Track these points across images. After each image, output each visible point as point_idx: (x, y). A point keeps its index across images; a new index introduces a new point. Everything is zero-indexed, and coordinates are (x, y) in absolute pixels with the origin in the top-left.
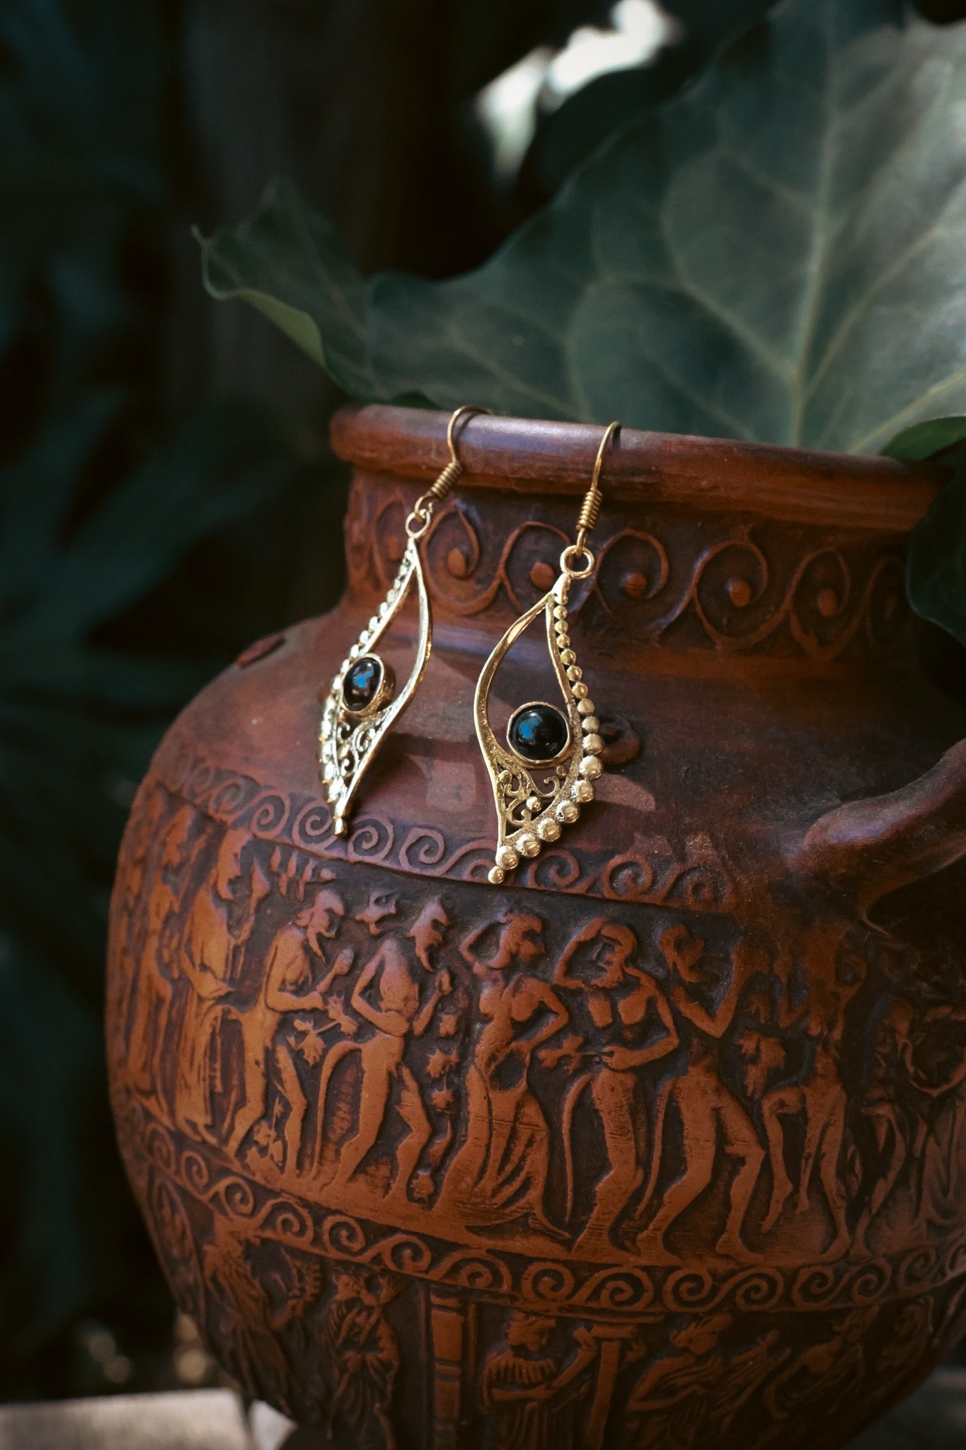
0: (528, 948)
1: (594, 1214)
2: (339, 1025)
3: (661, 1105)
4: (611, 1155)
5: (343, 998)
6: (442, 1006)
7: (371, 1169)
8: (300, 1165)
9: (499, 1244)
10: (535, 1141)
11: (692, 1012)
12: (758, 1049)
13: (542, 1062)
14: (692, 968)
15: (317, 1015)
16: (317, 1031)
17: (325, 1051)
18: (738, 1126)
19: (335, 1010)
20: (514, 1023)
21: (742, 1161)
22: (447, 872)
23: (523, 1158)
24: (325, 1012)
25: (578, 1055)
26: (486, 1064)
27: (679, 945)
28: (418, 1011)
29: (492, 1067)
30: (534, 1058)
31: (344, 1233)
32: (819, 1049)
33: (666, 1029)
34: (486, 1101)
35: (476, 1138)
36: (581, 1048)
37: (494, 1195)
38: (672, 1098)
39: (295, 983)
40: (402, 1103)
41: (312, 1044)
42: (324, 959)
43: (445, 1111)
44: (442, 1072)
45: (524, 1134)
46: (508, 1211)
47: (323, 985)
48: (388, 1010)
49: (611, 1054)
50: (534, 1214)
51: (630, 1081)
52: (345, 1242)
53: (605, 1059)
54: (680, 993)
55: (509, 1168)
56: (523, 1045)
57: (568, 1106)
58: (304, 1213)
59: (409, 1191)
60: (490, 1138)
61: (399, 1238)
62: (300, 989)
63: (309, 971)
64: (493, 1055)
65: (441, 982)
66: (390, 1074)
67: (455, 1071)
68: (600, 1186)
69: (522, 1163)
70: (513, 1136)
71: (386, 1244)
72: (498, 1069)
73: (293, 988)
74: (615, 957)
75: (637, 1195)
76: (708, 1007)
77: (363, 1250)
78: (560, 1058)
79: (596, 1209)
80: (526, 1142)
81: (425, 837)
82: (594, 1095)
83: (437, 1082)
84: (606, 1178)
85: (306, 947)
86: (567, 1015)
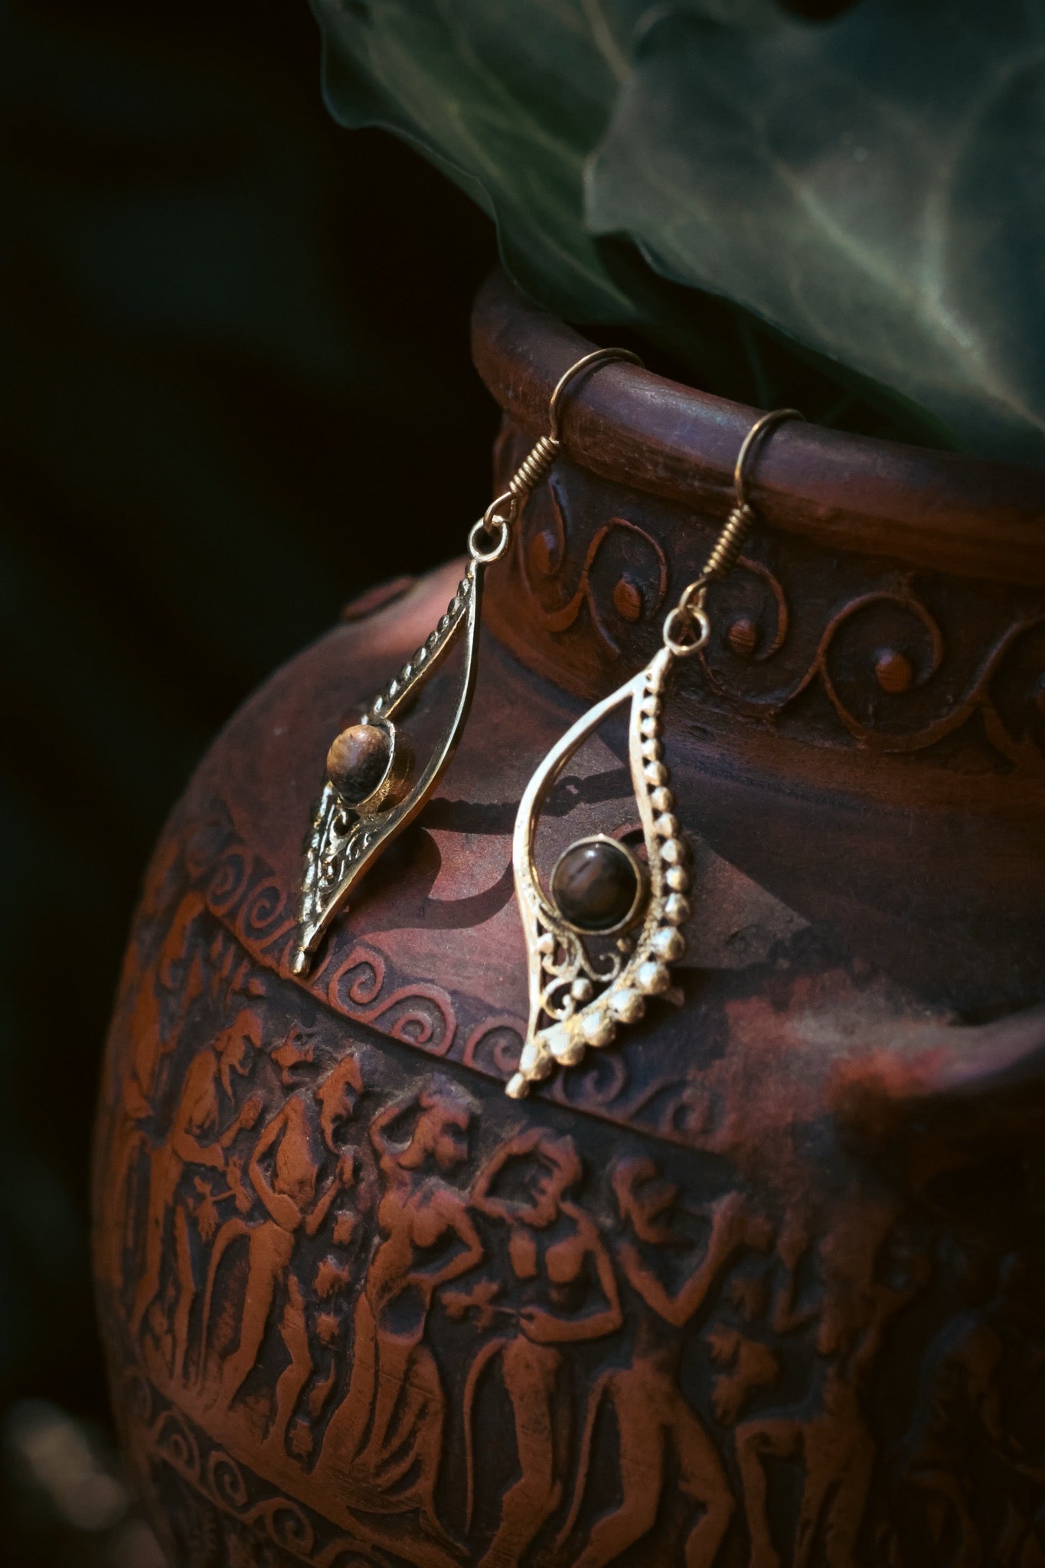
0: (448, 1147)
1: (499, 1533)
2: (234, 1196)
3: (593, 1403)
4: (523, 1454)
5: (242, 1162)
6: (342, 1201)
7: (250, 1400)
8: (186, 1373)
9: (386, 1541)
10: (428, 1413)
11: (642, 1280)
12: (735, 1355)
13: (445, 1307)
14: (653, 1221)
15: (217, 1177)
16: (214, 1199)
17: (218, 1227)
18: (696, 1457)
19: (234, 1175)
20: (416, 1248)
21: (702, 1506)
22: (376, 1019)
23: (413, 1433)
24: (224, 1175)
25: (490, 1309)
26: (378, 1293)
27: (638, 1185)
28: (314, 1202)
29: (384, 1302)
30: (435, 1299)
31: (227, 1479)
32: (831, 1371)
33: (604, 1298)
34: (372, 1344)
35: (360, 1392)
36: (496, 1299)
37: (377, 1475)
38: (607, 1394)
39: (201, 1127)
40: (285, 1321)
41: (209, 1213)
42: (233, 1101)
43: (330, 1346)
44: (331, 1292)
45: (415, 1399)
46: (394, 1499)
47: (227, 1139)
48: (281, 1192)
49: (530, 1317)
50: (424, 1512)
51: (551, 1358)
52: (229, 1491)
53: (524, 1322)
54: (627, 1252)
55: (396, 1442)
56: (427, 1278)
57: (473, 1375)
58: (191, 1437)
59: (288, 1441)
60: (375, 1396)
61: (279, 1502)
62: (206, 1134)
63: (217, 1114)
64: (386, 1283)
65: (342, 1169)
66: (275, 1278)
67: (344, 1293)
68: (507, 1496)
69: (412, 1439)
70: (401, 1401)
71: (268, 1506)
72: (391, 1304)
73: (197, 1131)
74: (552, 1185)
75: (555, 1519)
76: (669, 1281)
77: (246, 1507)
78: (467, 1309)
79: (503, 1524)
80: (417, 1412)
81: (366, 963)
82: (505, 1369)
83: (324, 1304)
84: (516, 1486)
85: (218, 1080)
86: (481, 1250)
